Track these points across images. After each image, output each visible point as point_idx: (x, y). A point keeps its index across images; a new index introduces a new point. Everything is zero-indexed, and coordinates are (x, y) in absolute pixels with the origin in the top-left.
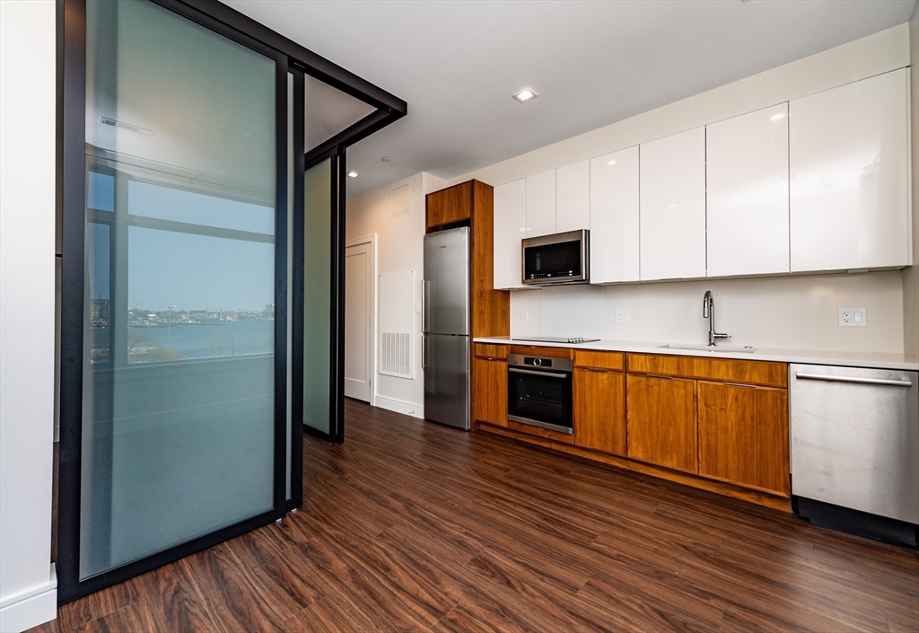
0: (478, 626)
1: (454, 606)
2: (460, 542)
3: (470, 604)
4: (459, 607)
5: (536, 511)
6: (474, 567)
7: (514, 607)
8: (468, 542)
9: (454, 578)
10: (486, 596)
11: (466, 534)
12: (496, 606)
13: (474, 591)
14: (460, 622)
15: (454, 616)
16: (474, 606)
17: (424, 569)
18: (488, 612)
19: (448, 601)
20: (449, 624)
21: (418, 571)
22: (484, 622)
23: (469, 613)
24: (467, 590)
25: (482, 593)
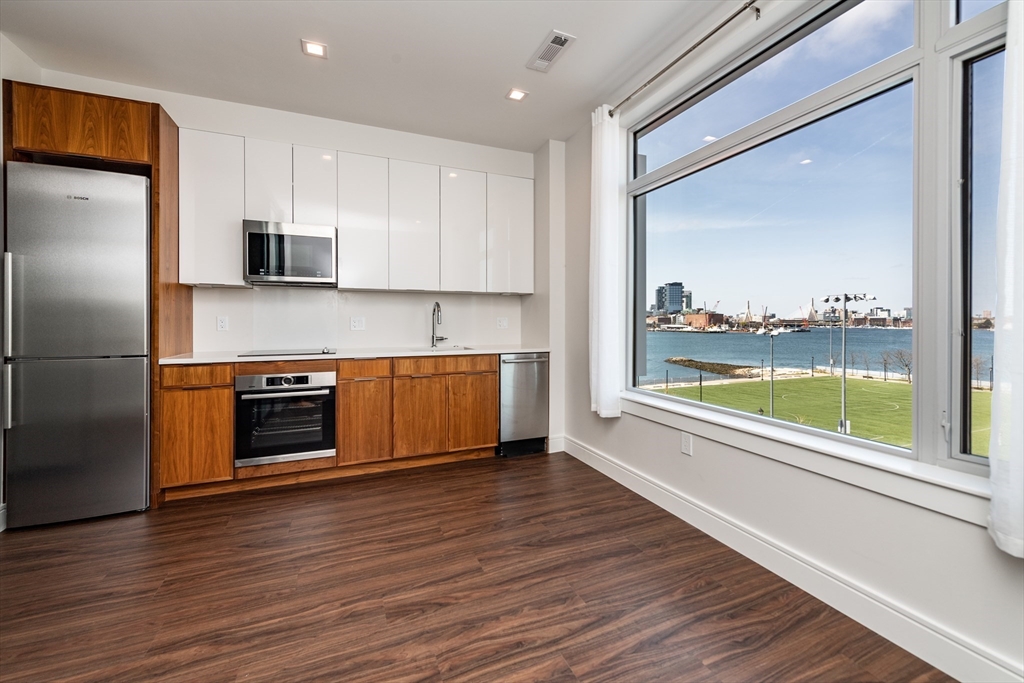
0: (471, 651)
1: (434, 659)
2: (351, 616)
3: (442, 646)
4: (438, 656)
5: (372, 541)
6: (399, 621)
7: (469, 615)
8: (360, 608)
9: (399, 644)
10: (443, 628)
11: (343, 605)
12: (459, 627)
13: (429, 635)
14: (457, 663)
15: (447, 666)
16: (448, 643)
17: (358, 667)
18: (461, 635)
19: (424, 662)
20: (453, 673)
21: (356, 675)
22: (470, 643)
23: (452, 650)
24: (423, 640)
25: (437, 630)
